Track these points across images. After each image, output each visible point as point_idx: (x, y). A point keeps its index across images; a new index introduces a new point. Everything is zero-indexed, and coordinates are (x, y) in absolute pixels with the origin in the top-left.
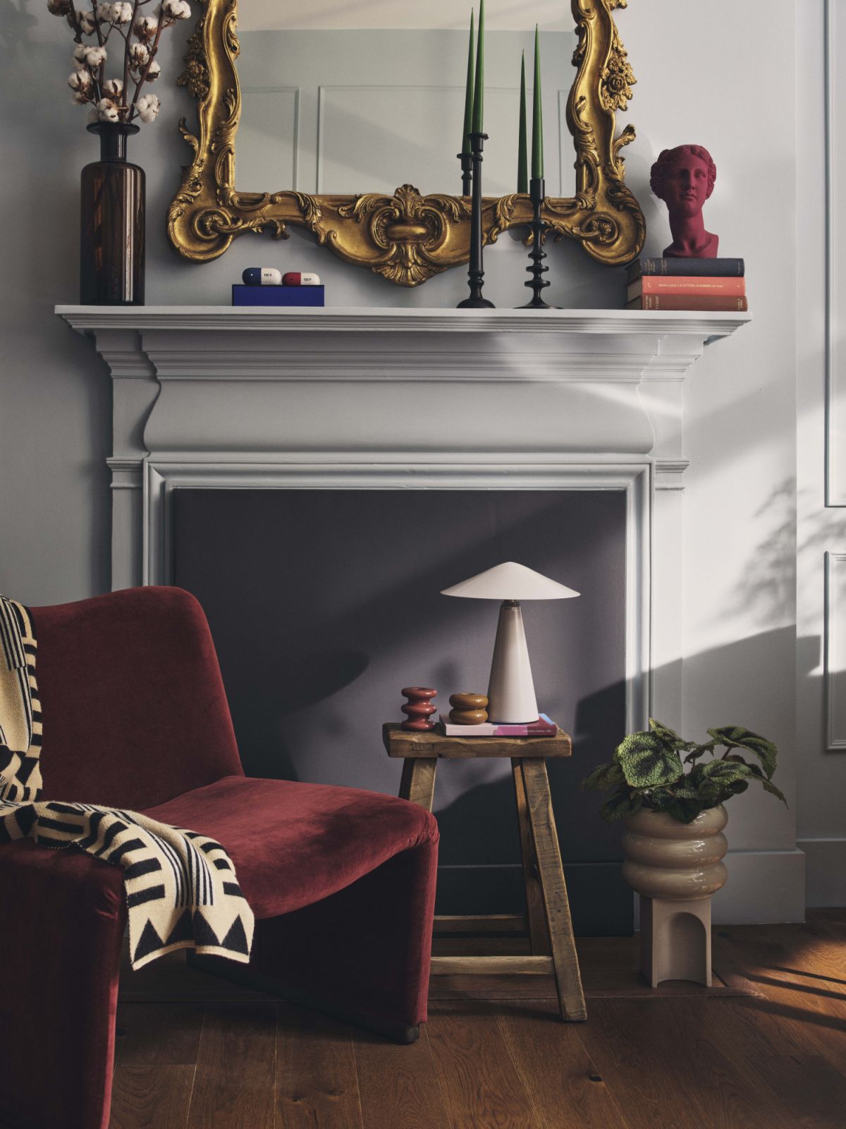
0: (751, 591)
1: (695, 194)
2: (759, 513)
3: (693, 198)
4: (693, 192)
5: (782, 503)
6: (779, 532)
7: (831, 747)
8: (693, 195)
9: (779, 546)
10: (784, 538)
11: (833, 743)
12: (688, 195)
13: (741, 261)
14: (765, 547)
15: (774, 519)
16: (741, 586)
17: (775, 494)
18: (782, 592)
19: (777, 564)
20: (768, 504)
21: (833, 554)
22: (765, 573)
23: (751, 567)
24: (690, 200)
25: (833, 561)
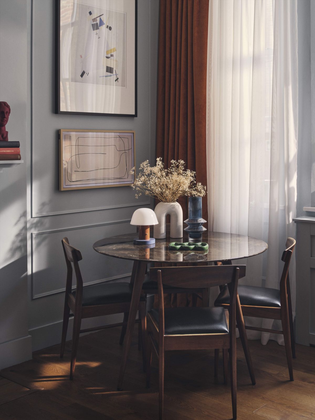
0: (13, 251)
1: (6, 120)
2: (16, 224)
3: (5, 121)
4: (5, 119)
5: (22, 220)
6: (22, 230)
7: (34, 298)
8: (5, 120)
9: (22, 234)
10: (23, 231)
11: (35, 296)
12: (4, 120)
13: (18, 142)
14: (18, 235)
15: (21, 225)
16: (11, 249)
17: (21, 217)
18: (23, 250)
19: (21, 241)
20: (19, 221)
21: (34, 234)
22: (18, 244)
23: (14, 243)
24: (5, 122)
25: (34, 236)
